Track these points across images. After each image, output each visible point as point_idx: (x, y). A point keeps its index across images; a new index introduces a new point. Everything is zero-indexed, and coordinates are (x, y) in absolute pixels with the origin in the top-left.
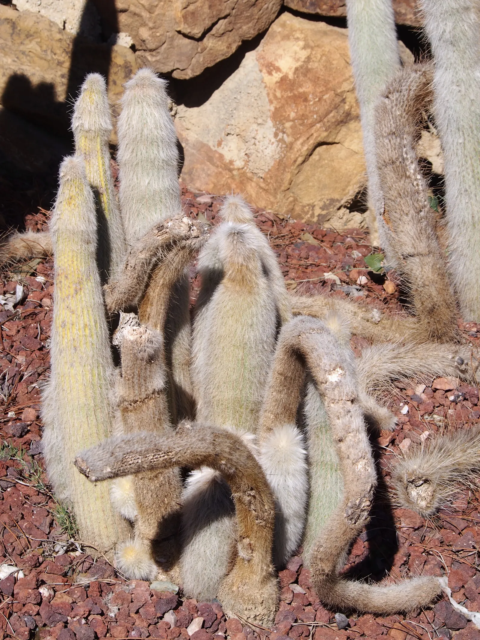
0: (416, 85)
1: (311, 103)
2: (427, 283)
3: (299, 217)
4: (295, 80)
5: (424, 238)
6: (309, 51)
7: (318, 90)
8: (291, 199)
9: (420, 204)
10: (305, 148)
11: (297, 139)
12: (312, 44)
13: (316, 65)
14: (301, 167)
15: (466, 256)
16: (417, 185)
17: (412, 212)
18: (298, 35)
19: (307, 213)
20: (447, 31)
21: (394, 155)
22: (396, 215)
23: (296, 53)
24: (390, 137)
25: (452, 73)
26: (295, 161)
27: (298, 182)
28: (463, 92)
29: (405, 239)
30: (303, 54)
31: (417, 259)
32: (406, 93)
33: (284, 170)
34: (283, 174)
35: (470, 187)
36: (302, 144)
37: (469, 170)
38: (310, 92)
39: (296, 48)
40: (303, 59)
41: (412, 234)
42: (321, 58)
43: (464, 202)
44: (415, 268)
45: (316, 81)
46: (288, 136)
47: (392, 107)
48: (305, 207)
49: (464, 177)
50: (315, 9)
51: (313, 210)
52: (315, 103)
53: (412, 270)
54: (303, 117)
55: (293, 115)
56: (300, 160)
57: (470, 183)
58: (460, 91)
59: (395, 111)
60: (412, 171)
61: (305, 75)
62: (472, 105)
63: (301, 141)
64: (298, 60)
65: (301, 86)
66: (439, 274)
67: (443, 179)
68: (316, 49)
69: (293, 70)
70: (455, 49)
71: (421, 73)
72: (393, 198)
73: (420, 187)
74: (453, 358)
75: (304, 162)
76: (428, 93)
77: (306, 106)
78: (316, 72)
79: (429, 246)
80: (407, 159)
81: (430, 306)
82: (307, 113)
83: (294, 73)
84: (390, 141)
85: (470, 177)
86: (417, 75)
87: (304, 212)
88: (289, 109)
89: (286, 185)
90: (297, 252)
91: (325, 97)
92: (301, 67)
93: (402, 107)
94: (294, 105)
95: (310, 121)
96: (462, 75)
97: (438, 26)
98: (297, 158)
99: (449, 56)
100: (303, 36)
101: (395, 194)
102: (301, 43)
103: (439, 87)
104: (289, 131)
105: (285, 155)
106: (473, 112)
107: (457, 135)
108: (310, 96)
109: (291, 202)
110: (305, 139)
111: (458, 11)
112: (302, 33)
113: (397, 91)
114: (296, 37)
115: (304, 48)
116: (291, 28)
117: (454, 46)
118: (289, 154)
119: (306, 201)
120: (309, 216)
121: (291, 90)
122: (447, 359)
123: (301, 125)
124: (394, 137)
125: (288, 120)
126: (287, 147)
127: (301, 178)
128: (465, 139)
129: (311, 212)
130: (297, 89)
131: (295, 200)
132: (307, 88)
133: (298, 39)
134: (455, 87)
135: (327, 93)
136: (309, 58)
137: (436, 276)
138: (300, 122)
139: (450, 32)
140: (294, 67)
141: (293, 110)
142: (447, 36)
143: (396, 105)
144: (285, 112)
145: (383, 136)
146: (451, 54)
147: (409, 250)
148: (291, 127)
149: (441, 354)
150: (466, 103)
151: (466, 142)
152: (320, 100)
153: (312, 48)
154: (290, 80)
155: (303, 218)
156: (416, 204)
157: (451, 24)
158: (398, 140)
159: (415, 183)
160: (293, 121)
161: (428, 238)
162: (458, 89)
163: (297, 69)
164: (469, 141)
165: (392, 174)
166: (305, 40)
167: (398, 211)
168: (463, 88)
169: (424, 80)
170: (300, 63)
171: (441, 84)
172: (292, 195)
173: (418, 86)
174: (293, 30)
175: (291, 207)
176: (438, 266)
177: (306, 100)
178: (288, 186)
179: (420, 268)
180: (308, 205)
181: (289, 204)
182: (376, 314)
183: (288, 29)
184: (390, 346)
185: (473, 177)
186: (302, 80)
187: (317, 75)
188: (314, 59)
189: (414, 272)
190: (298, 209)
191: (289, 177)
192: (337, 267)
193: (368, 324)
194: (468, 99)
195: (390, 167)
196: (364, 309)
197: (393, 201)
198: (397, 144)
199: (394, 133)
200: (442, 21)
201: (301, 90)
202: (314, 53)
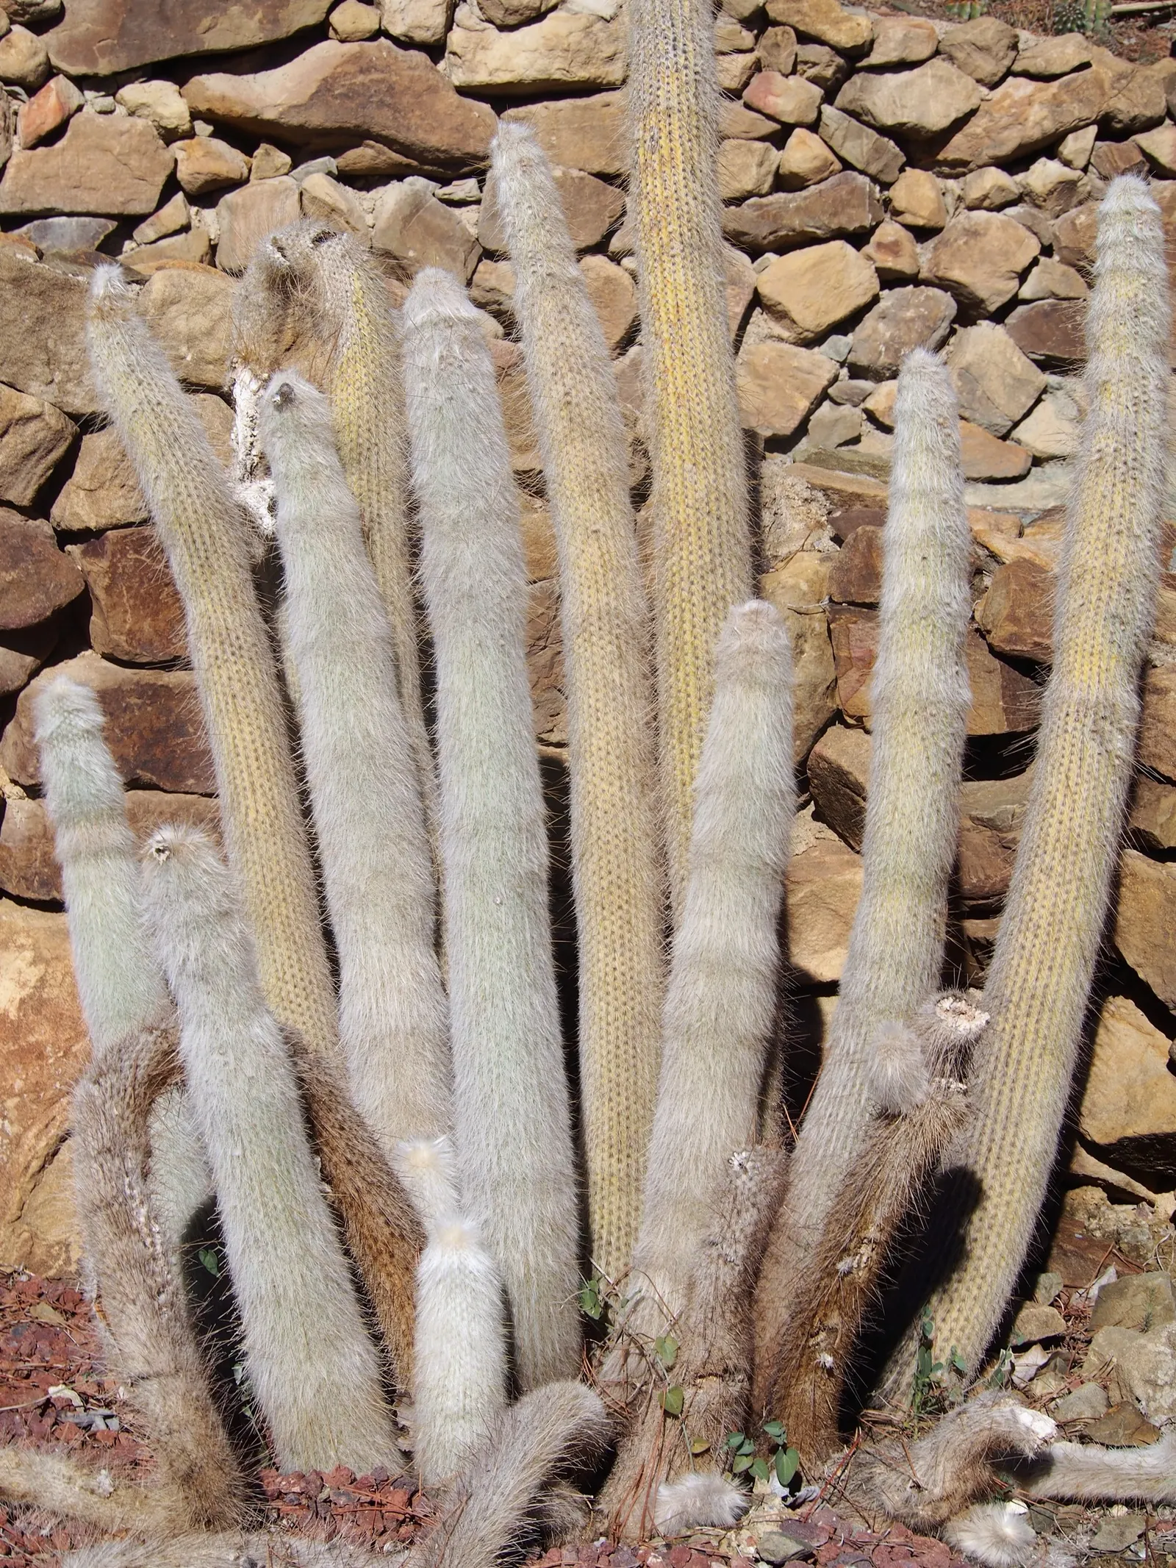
0: (149, 1056)
1: (51, 1061)
2: (175, 1427)
3: (44, 1265)
4: (20, 1020)
5: (166, 1344)
6: (42, 967)
7: (63, 1036)
8: (26, 1235)
9: (159, 1279)
10: (43, 1144)
11: (26, 1129)
12: (47, 955)
13: (56, 991)
14: (38, 1177)
15: (271, 1357)
16: (153, 1244)
17: (144, 1297)
18: (22, 940)
19: (56, 1258)
20: (192, 957)
21: (107, 1190)
22: (115, 1303)
23: (20, 973)
24: (101, 1159)
25: (208, 1034)
26: (27, 1168)
27: (35, 1204)
28: (232, 1066)
29: (132, 1347)
30: (33, 974)
31: (153, 1385)
32: (127, 1072)
33: (9, 1185)
34: (6, 1192)
35: (262, 1233)
36: (37, 1137)
37: (258, 1204)
38: (47, 1041)
39: (20, 964)
40: (32, 984)
41: (143, 1337)
42: (63, 980)
43: (255, 1261)
44: (152, 1400)
45: (57, 1021)
46: (11, 1123)
47: (104, 1103)
48: (52, 1247)
49: (250, 1216)
50: (49, 893)
51: (67, 1251)
52: (57, 1059)
53: (147, 1404)
54: (37, 1087)
55: (19, 1084)
56: (35, 1165)
57: (263, 1226)
58: (226, 1064)
59: (111, 1107)
60: (142, 1220)
61: (38, 1012)
62: (251, 1087)
63: (34, 1130)
64: (24, 985)
65: (31, 1031)
66: (197, 1409)
67: (218, 1220)
68: (53, 964)
69: (17, 1002)
70: (209, 988)
71: (158, 1033)
72: (109, 1272)
73: (158, 1247)
74: (238, 1558)
75: (42, 1168)
76: (174, 1068)
77: (41, 1067)
78: (57, 1005)
79: (175, 1358)
80: (132, 1197)
81: (184, 1467)
82: (45, 1079)
83: (19, 1009)
84: (101, 1166)
85: (261, 1216)
86: (151, 1039)
87: (52, 1256)
88: (13, 1074)
89: (13, 1211)
90: (16, 1344)
91: (74, 1049)
92: (31, 997)
93: (123, 1099)
94: (21, 1067)
95: (50, 1093)
96: (227, 1034)
97: (174, 948)
98: (29, 1163)
99: (200, 1002)
100: (30, 941)
101: (113, 1265)
102: (29, 955)
103: (190, 1059)
104: (13, 1114)
105: (9, 1157)
106: (254, 1099)
107: (231, 1141)
108: (49, 1049)
109: (26, 1241)
110: (41, 1126)
111: (208, 921)
112: (29, 936)
113: (115, 1071)
114: (18, 943)
115: (34, 963)
116: (10, 928)
117: (208, 983)
118: (15, 1156)
119: (52, 1237)
120: (61, 1262)
121: (16, 1040)
122: (226, 1561)
123: (33, 1102)
124: (109, 1157)
125: (11, 1094)
126: (11, 1143)
127: (41, 1196)
128: (244, 1149)
129: (63, 1256)
130: (25, 1037)
131: (33, 1236)
132: (42, 1034)
133: (22, 947)
134: (216, 1057)
135: (77, 1042)
136: (42, 980)
137: (192, 1411)
138: (33, 1096)
139: (197, 960)
140: (18, 997)
141: (19, 1075)
142: (191, 966)
143: (111, 1097)
144: (6, 1080)
145: (88, 1155)
146: (203, 998)
147: (138, 1367)
148: (17, 1107)
149: (215, 1553)
150: (241, 1084)
151: (248, 1153)
152: (65, 1055)
153: (47, 963)
154: (12, 1022)
155: (51, 1268)
156: (149, 1281)
157: (197, 944)
158: (117, 1161)
159: (148, 1241)
160: (20, 1095)
161: (174, 1342)
162: (222, 1059)
163: (22, 1001)
164: (253, 1152)
165: (107, 1228)
166: (35, 947)
167: (118, 1296)
168: (231, 1058)
169: (166, 1046)
170: (28, 991)
171: (193, 1053)
172: (26, 1227)
173: (152, 1059)
174: (13, 932)
175: (26, 1249)
176: (194, 1394)
177: (41, 1056)
178: (19, 1213)
179: (161, 1400)
180: (58, 1243)
181: (23, 1245)
182: (104, 1480)
183: (5, 929)
184: (118, 1547)
185: (266, 1215)
186: (33, 1021)
187: (60, 1011)
188: (52, 982)
189: (151, 1407)
190: (39, 1252)
191: (18, 1198)
192: (83, 1369)
193: (94, 1498)
194: (241, 1077)
195: (102, 1215)
196: (85, 1471)
197: (109, 1276)
198: (114, 1170)
199: (109, 1150)
200: (181, 941)
201: (32, 1039)
202: (50, 971)
